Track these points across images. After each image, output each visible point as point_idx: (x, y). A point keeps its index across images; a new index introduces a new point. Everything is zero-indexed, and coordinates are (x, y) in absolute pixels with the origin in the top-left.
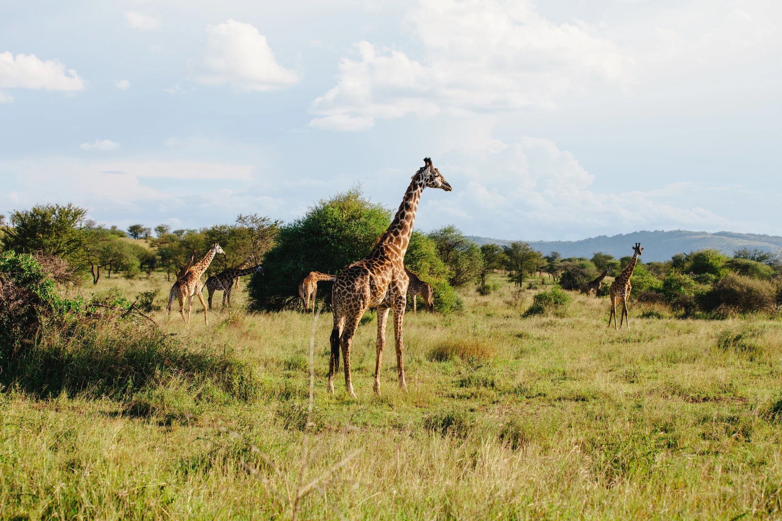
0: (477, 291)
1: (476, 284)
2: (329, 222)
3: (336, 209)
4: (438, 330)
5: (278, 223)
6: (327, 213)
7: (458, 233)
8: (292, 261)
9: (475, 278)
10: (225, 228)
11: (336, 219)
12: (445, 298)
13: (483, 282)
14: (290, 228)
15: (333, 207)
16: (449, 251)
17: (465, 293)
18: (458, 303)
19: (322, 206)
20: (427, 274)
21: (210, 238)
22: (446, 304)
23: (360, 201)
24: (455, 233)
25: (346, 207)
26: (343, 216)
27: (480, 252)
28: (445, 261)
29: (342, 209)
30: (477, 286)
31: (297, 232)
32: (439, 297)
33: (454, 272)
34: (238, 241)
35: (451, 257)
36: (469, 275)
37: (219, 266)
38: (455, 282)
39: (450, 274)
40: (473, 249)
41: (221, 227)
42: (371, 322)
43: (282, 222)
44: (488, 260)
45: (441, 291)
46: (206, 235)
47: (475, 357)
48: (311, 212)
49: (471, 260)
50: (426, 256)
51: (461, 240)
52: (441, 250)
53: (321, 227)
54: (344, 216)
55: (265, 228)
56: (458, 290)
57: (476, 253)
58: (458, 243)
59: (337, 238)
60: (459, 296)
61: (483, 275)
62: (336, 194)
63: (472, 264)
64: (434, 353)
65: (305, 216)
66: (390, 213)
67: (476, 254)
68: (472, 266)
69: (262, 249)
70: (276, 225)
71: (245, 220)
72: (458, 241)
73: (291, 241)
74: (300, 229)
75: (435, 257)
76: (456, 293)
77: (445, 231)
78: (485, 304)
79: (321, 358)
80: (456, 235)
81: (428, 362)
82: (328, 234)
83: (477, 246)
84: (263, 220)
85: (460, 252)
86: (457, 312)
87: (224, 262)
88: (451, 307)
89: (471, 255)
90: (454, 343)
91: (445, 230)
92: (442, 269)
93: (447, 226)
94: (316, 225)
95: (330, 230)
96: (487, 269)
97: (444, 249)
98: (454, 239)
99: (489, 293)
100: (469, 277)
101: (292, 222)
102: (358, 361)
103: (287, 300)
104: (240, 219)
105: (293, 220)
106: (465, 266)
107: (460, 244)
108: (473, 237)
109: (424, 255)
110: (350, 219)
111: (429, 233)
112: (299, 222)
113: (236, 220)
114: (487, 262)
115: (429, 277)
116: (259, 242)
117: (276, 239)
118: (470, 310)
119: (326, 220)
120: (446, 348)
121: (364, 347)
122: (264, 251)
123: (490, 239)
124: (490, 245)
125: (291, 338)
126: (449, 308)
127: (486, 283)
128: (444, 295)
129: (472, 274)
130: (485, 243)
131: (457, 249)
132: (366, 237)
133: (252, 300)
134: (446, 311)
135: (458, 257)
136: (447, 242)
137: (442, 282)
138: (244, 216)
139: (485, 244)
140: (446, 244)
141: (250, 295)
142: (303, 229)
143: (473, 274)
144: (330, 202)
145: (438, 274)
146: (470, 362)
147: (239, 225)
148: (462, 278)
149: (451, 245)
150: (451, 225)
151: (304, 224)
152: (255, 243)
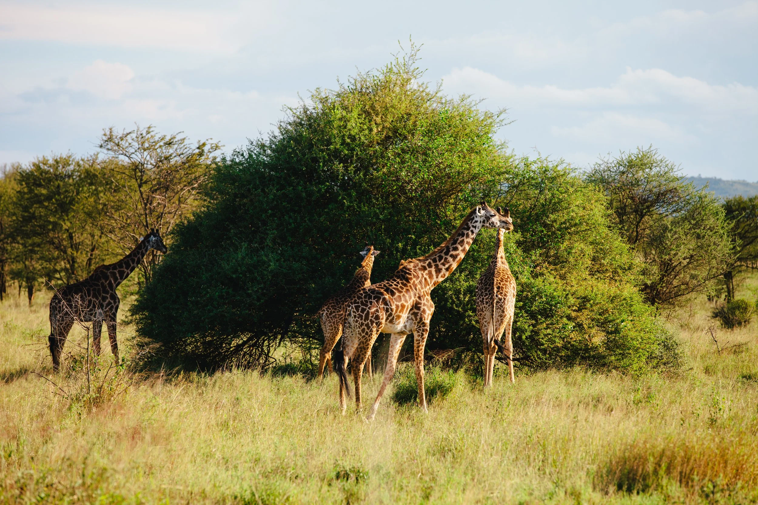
0: (716, 315)
1: (710, 299)
2: (337, 144)
3: (355, 114)
4: (617, 414)
5: (206, 149)
6: (330, 122)
7: (663, 170)
8: (245, 245)
9: (711, 284)
10: (66, 163)
11: (353, 138)
12: (632, 334)
13: (730, 293)
14: (240, 163)
15: (345, 108)
16: (642, 216)
17: (684, 322)
18: (667, 348)
19: (320, 106)
20: (585, 274)
21: (31, 191)
22: (637, 350)
23: (414, 92)
24: (655, 171)
25: (378, 108)
26: (371, 130)
27: (722, 215)
28: (633, 240)
29: (368, 114)
30: (713, 305)
31: (257, 171)
32: (617, 331)
33: (655, 269)
34: (103, 198)
35: (648, 231)
36: (693, 277)
37: (56, 259)
38: (658, 293)
39: (644, 272)
40: (704, 208)
41: (57, 162)
42: (450, 396)
43: (217, 147)
44: (742, 237)
45: (624, 316)
46: (20, 182)
47: (721, 481)
48: (291, 120)
49: (698, 237)
50: (584, 227)
51: (672, 185)
52: (621, 212)
53: (315, 160)
54: (375, 130)
55: (173, 162)
56: (665, 313)
57: (712, 220)
58: (664, 194)
59: (357, 186)
60: (671, 328)
61: (729, 276)
62: (355, 76)
63: (701, 247)
64: (610, 472)
65: (277, 133)
66: (489, 121)
67: (711, 222)
68: (702, 252)
69: (168, 218)
70: (201, 154)
71: (123, 143)
72: (663, 188)
73: (243, 196)
74: (265, 165)
75: (606, 230)
76: (661, 320)
77: (631, 165)
78: (737, 349)
79: (325, 488)
80: (659, 175)
81: (597, 496)
82: (333, 176)
83: (712, 201)
84: (169, 144)
85: (670, 218)
86: (662, 368)
87: (69, 251)
88: (651, 357)
89: (697, 225)
90: (660, 445)
91: (630, 162)
92: (625, 259)
93: (635, 151)
94: (304, 155)
95: (340, 167)
96: (740, 259)
97: (628, 210)
98: (655, 184)
99: (747, 321)
100: (695, 282)
101: (244, 146)
102: (419, 494)
103: (234, 343)
104: (110, 139)
105: (248, 143)
106: (683, 252)
107: (669, 196)
108: (700, 179)
109: (576, 225)
110: (388, 138)
111: (589, 170)
112: (262, 146)
113: (100, 142)
114: (739, 242)
115: (592, 281)
116: (158, 198)
117: (204, 191)
118: (697, 366)
119: (329, 143)
120: (642, 459)
121: (432, 459)
122: (173, 221)
123: (745, 184)
124: (745, 198)
125: (246, 439)
126: (643, 359)
127: (738, 296)
128: (630, 325)
129: (702, 273)
130: (732, 195)
131: (662, 210)
132: (427, 186)
133: (147, 344)
134: (635, 366)
135: (665, 229)
136: (638, 191)
137: (626, 294)
138: (118, 132)
139: (731, 198)
140: (632, 198)
141: (142, 332)
142: (270, 166)
143: (705, 274)
144: (339, 95)
145: (615, 272)
146: (707, 496)
147: (104, 156)
148: (675, 283)
149: (645, 201)
150: (645, 148)
151: (273, 151)
152: (148, 201)
